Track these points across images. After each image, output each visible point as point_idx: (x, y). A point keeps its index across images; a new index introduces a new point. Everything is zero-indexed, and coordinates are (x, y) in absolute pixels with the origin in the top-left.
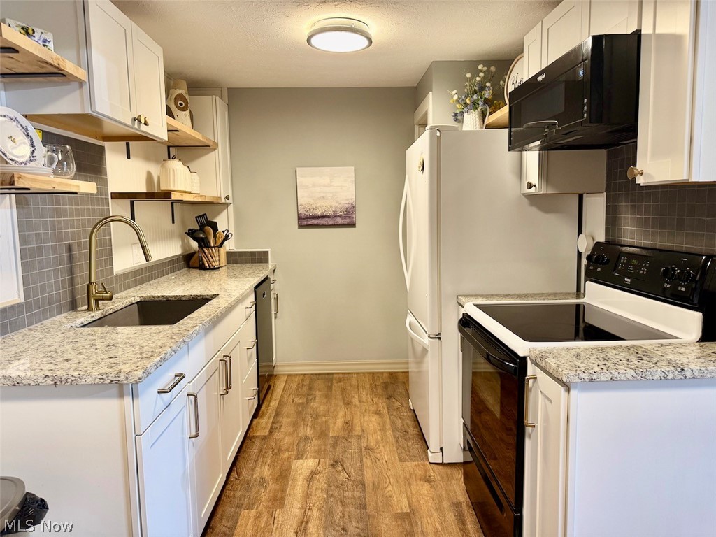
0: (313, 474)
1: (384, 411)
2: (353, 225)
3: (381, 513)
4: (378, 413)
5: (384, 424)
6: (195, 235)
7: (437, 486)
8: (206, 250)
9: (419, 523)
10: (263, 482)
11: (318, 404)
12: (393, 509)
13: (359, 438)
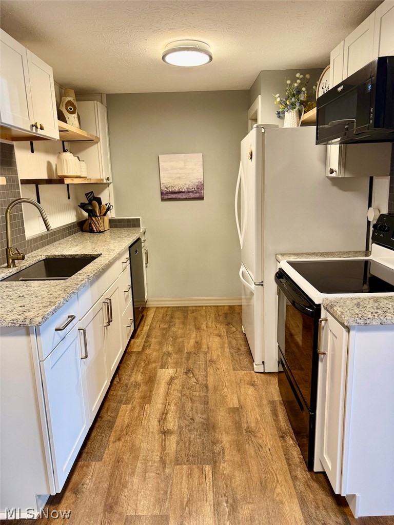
0: (172, 379)
1: (224, 334)
2: (201, 198)
3: (219, 407)
4: (220, 336)
5: (224, 343)
6: (85, 207)
7: (259, 389)
8: (94, 219)
9: (245, 415)
10: (137, 385)
11: (177, 329)
12: (227, 405)
13: (206, 353)
